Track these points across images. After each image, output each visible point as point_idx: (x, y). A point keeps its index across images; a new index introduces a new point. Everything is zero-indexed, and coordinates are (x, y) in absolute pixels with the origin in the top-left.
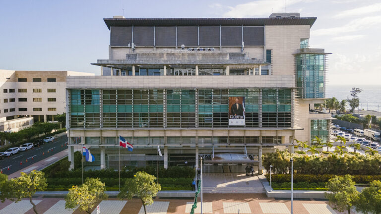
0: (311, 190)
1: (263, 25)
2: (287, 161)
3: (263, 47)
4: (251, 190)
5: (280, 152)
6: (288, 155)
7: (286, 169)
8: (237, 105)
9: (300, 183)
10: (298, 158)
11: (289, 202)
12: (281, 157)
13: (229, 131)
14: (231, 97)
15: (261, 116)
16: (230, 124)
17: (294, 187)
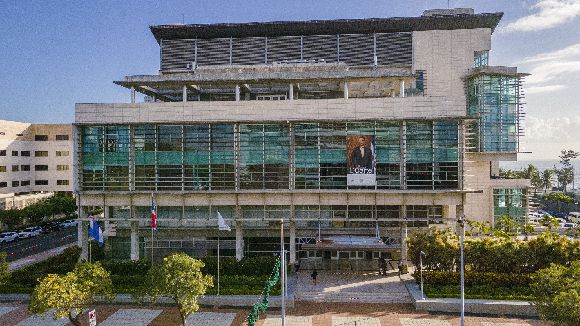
0: (498, 299)
1: (410, 31)
2: (452, 248)
3: (410, 67)
4: (386, 297)
5: (439, 232)
6: (454, 238)
7: (451, 263)
8: (362, 150)
9: (478, 287)
10: (473, 244)
11: (458, 320)
12: (440, 240)
13: (347, 194)
14: (351, 136)
15: (405, 169)
16: (349, 184)
17: (465, 293)
